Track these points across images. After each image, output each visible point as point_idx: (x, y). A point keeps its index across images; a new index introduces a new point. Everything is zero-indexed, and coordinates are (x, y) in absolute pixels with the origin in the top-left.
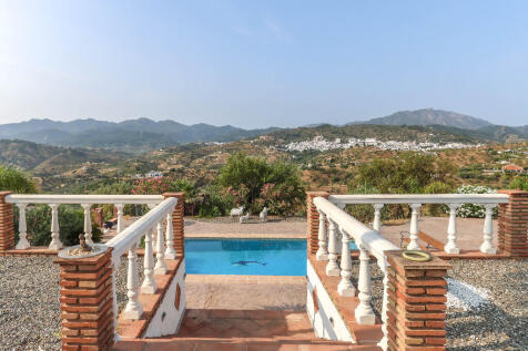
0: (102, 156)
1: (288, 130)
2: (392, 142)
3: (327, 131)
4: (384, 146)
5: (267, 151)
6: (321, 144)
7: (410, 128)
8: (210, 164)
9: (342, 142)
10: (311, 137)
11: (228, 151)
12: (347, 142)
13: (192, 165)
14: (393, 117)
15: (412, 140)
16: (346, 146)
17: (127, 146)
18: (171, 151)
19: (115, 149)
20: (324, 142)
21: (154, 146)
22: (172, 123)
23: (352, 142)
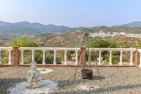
0: (7, 38)
1: (88, 28)
2: (131, 34)
3: (105, 29)
4: (128, 36)
5: (79, 37)
6: (102, 34)
7: (138, 28)
8: (55, 42)
9: (111, 34)
10: (98, 31)
11: (63, 36)
12: (113, 34)
13: (47, 42)
14: (131, 24)
15: (139, 34)
16: (113, 35)
17: (18, 33)
18: (38, 36)
19: (12, 34)
20: (103, 34)
21: (30, 34)
22: (38, 24)
23: (115, 34)
